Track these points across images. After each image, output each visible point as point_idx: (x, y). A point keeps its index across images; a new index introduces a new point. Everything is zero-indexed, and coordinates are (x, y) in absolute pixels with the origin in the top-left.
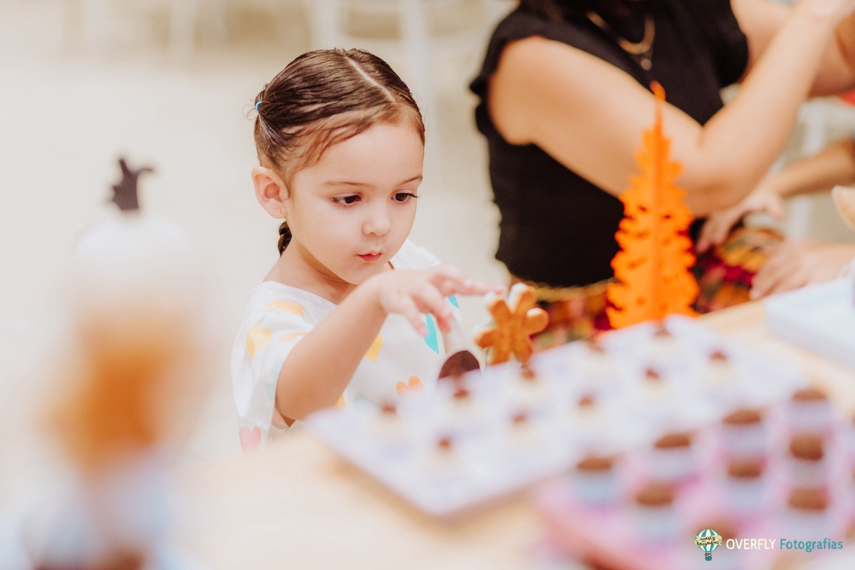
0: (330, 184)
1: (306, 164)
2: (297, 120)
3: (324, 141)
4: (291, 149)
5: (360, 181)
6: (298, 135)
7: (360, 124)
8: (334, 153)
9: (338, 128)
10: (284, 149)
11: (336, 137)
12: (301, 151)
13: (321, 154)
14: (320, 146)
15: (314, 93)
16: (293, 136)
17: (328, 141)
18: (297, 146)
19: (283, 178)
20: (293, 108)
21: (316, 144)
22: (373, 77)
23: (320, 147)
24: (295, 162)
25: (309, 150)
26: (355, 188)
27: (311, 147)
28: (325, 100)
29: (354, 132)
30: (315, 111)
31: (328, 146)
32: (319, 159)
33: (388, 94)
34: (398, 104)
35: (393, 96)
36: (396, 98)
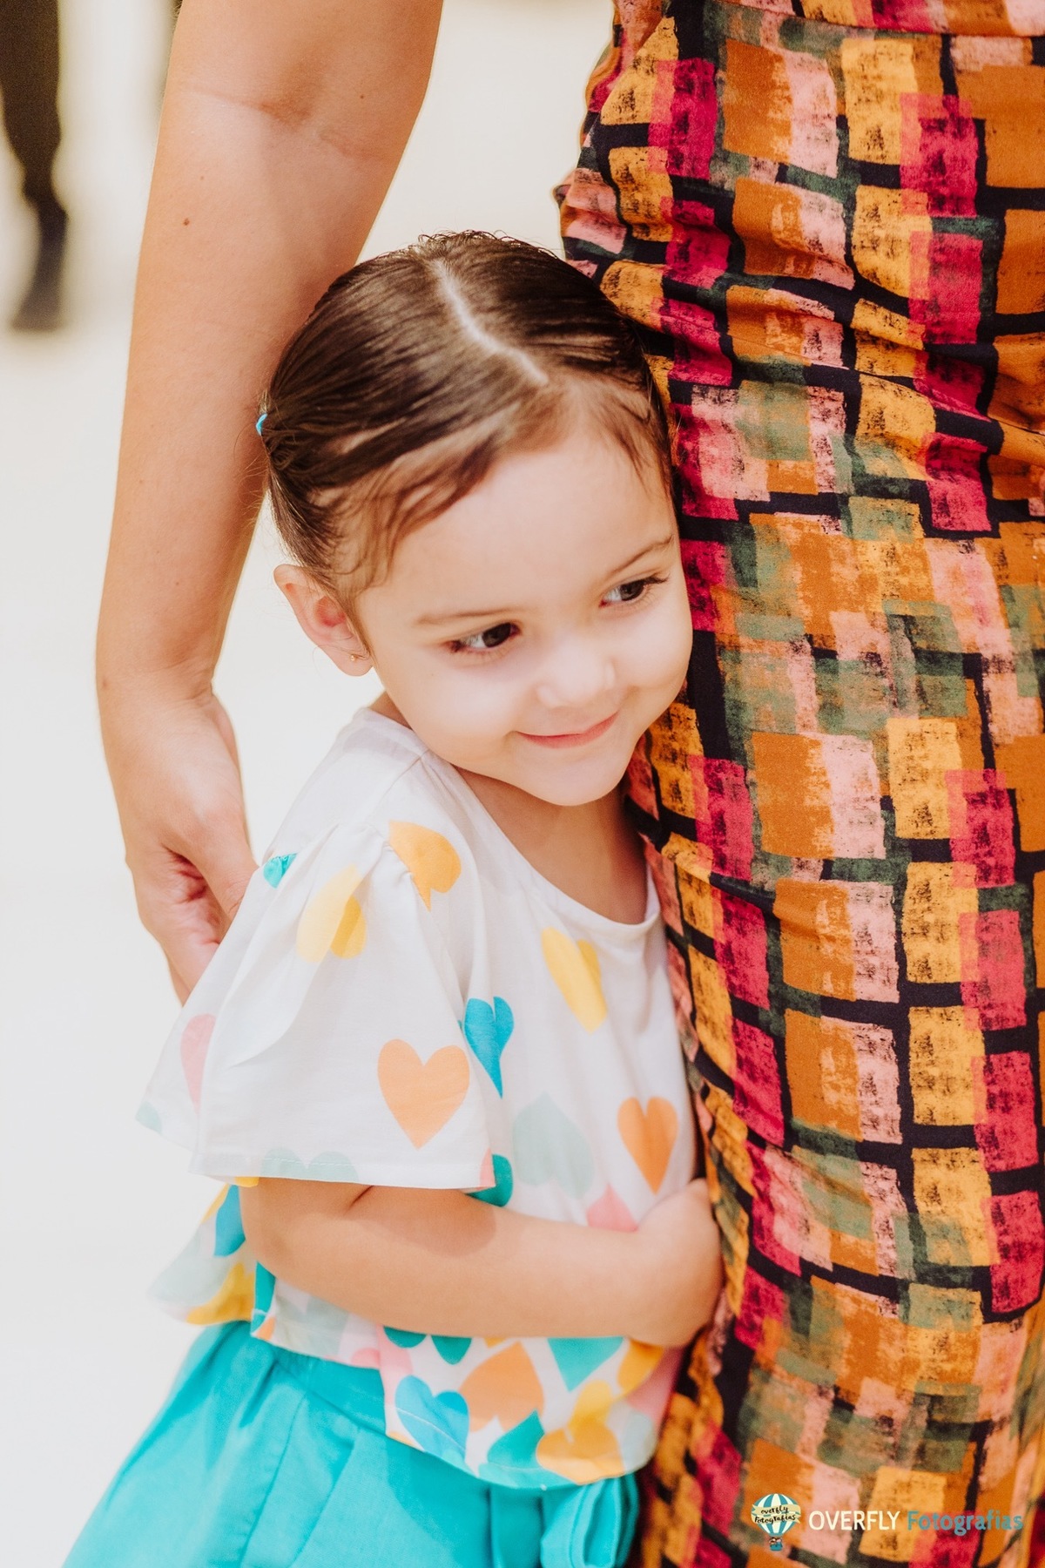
1: (371, 580)
6: (339, 509)
7: (463, 471)
9: (413, 488)
10: (319, 540)
11: (413, 510)
12: (353, 549)
13: (392, 554)
14: (385, 536)
16: (328, 512)
17: (398, 520)
18: (341, 538)
21: (375, 535)
23: (385, 540)
27: (369, 540)
28: (378, 420)
29: (450, 492)
31: (401, 532)
32: (391, 570)
33: (529, 366)
34: (554, 388)
35: (543, 368)
36: (550, 373)
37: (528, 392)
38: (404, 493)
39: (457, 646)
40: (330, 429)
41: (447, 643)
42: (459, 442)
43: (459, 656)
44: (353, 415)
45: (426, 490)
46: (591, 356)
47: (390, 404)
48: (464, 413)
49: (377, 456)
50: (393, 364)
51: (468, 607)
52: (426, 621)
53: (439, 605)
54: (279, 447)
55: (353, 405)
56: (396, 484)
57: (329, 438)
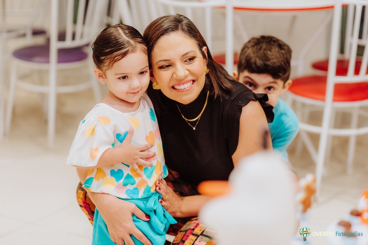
1: (108, 69)
2: (104, 55)
3: (112, 61)
4: (104, 64)
5: (127, 73)
6: (105, 59)
7: (123, 55)
9: (116, 57)
10: (101, 64)
11: (116, 60)
13: (112, 65)
14: (111, 63)
16: (103, 60)
18: (105, 63)
19: (103, 72)
24: (105, 68)
25: (108, 64)
28: (112, 47)
29: (121, 57)
30: (109, 51)
32: (112, 67)
33: (132, 42)
34: (135, 45)
35: (134, 42)
36: (135, 43)
37: (132, 45)
38: (115, 57)
39: (119, 78)
40: (105, 49)
41: (118, 78)
42: (123, 51)
43: (119, 80)
44: (108, 47)
45: (118, 57)
46: (140, 41)
47: (114, 45)
48: (124, 47)
49: (112, 52)
50: (114, 40)
51: (123, 73)
52: (116, 74)
53: (118, 72)
54: (96, 51)
55: (108, 45)
56: (113, 56)
57: (104, 50)
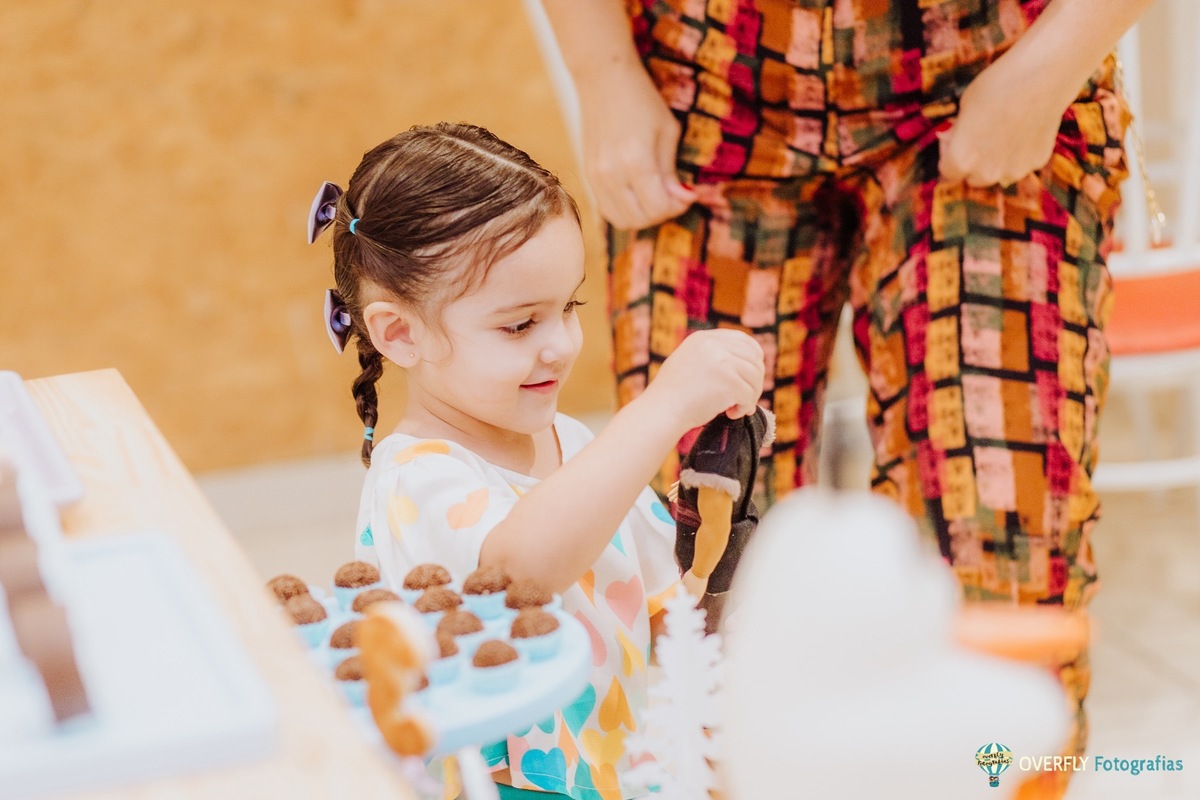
0: (501, 311)
2: (440, 236)
3: (487, 257)
4: (433, 276)
6: (444, 256)
7: (529, 225)
8: (503, 269)
9: (502, 236)
10: (421, 277)
11: (502, 248)
12: (452, 275)
13: (486, 275)
14: (481, 264)
15: (450, 197)
16: (435, 258)
17: (493, 254)
18: (445, 271)
20: (423, 223)
21: (476, 262)
22: (505, 157)
23: (482, 266)
24: (440, 294)
25: (466, 273)
26: (529, 311)
27: (469, 268)
29: (521, 237)
30: (460, 221)
31: (493, 261)
32: (483, 282)
33: (535, 176)
37: (543, 188)
45: (509, 236)
